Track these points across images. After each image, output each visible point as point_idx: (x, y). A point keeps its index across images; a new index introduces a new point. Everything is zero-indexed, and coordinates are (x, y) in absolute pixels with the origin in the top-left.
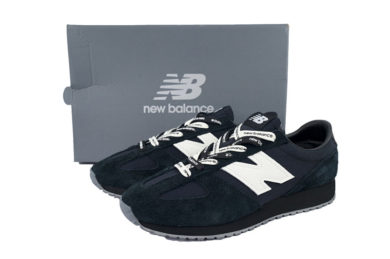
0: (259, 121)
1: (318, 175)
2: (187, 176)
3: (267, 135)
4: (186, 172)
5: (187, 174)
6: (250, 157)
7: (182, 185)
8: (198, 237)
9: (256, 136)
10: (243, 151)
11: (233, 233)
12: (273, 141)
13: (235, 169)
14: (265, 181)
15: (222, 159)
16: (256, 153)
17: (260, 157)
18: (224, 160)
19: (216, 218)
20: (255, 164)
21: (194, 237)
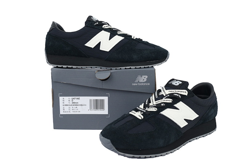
0: (176, 84)
1: (210, 114)
2: (141, 119)
3: (183, 92)
4: (140, 116)
5: (141, 117)
6: (175, 105)
7: (139, 124)
8: (152, 156)
9: (177, 92)
10: (171, 102)
11: (170, 151)
12: (187, 95)
13: (168, 113)
14: (184, 119)
15: (160, 107)
16: (178, 102)
17: (180, 105)
18: (161, 108)
19: (161, 143)
20: (178, 109)
21: (149, 156)
